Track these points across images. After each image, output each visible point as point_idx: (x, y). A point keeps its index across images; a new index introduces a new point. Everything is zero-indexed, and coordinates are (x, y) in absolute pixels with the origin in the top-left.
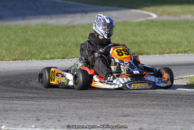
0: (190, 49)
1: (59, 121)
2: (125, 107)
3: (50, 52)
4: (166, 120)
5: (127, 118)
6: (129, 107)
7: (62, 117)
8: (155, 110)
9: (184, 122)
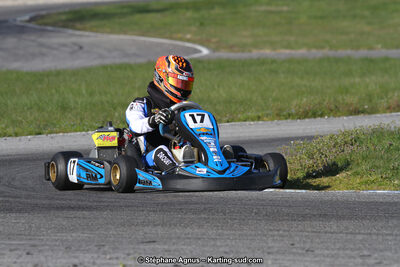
0: (268, 112)
1: (28, 254)
2: (148, 226)
3: (14, 123)
4: (221, 249)
5: (152, 246)
6: (155, 225)
7: (34, 246)
8: (203, 231)
9: (253, 251)
